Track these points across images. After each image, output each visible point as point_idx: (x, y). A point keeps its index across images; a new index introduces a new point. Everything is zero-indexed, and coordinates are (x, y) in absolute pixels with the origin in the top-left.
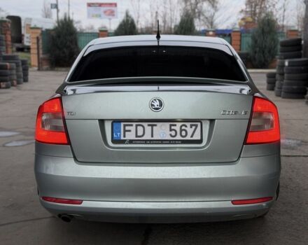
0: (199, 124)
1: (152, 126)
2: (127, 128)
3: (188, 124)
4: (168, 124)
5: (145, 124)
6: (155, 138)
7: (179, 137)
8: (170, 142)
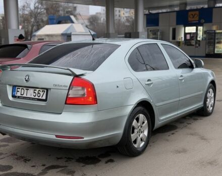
0: (45, 90)
1: (27, 90)
2: (18, 90)
3: (41, 90)
4: (33, 89)
5: (25, 88)
6: (27, 96)
7: (37, 97)
8: (33, 99)
